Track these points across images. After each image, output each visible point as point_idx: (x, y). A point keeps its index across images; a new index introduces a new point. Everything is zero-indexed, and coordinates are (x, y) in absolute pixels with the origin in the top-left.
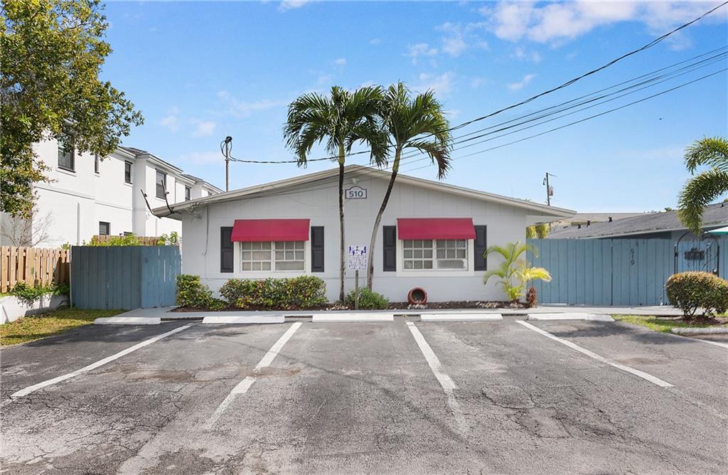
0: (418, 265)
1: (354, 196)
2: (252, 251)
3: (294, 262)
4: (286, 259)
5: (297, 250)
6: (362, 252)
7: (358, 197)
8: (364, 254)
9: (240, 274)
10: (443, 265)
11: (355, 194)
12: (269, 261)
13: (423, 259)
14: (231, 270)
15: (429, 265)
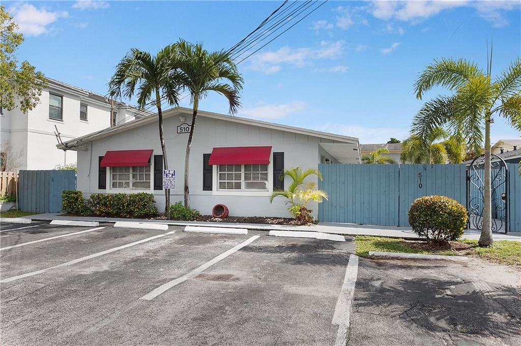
0: (230, 186)
1: (183, 131)
2: (118, 174)
3: (144, 182)
4: (139, 180)
5: (146, 173)
6: (172, 175)
7: (186, 131)
8: (173, 177)
9: (109, 191)
10: (250, 186)
11: (183, 129)
12: (128, 181)
13: (234, 181)
14: (104, 188)
15: (238, 186)
